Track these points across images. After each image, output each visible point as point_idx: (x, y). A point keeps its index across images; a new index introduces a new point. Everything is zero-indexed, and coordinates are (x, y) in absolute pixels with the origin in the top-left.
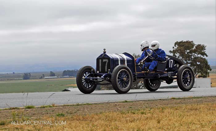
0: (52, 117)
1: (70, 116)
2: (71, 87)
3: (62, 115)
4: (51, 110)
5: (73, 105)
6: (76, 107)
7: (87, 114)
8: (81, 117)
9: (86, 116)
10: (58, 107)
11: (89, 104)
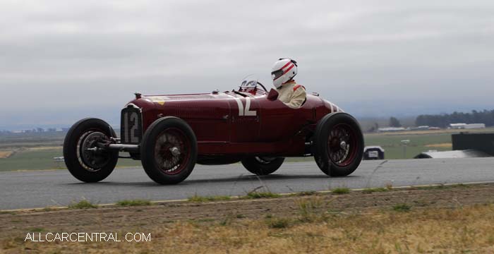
0: (384, 213)
1: (420, 211)
2: (433, 149)
3: (405, 208)
4: (383, 198)
5: (431, 188)
6: (437, 191)
7: (456, 206)
8: (443, 213)
9: (454, 212)
10: (399, 192)
11: (464, 186)
